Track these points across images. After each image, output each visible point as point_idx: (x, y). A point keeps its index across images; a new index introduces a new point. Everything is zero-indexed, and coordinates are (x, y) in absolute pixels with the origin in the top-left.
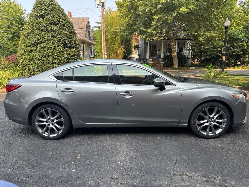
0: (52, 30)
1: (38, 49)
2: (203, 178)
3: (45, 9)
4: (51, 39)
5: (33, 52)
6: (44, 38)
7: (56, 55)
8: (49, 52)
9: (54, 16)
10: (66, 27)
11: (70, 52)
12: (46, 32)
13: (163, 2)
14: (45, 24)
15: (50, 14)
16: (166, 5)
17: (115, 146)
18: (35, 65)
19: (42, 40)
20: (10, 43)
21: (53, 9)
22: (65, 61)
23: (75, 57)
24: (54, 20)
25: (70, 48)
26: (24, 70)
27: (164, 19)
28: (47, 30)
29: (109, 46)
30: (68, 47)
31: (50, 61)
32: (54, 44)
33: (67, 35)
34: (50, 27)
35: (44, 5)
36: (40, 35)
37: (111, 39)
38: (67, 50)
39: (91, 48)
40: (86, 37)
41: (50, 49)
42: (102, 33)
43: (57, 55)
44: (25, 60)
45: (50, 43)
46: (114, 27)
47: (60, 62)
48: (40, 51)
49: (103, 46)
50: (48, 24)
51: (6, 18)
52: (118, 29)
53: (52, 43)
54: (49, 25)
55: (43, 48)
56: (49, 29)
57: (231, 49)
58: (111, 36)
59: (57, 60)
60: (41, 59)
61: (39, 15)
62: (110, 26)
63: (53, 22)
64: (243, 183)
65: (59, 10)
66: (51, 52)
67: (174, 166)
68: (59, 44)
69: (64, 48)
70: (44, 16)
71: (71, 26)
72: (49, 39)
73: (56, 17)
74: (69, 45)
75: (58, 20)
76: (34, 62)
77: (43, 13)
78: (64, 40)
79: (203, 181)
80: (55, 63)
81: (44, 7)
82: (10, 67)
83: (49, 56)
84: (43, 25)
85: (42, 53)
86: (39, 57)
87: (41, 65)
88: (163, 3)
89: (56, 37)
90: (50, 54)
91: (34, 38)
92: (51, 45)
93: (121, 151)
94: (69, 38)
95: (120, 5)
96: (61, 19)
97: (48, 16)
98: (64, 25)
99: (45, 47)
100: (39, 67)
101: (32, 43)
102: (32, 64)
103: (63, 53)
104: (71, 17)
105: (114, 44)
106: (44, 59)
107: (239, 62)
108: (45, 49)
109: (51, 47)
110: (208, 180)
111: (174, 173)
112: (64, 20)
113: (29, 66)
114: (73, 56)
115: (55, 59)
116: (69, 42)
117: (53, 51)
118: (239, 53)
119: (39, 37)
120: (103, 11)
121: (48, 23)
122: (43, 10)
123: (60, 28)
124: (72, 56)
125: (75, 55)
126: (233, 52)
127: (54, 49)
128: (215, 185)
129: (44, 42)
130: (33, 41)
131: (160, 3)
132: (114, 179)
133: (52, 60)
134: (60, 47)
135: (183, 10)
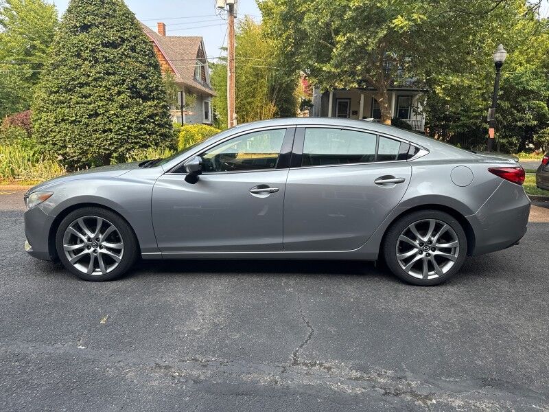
0: (106, 58)
1: (75, 99)
2: (354, 371)
3: (94, 11)
4: (104, 78)
5: (62, 106)
6: (89, 76)
7: (112, 112)
8: (99, 106)
9: (113, 28)
10: (138, 53)
11: (144, 107)
12: (93, 62)
13: (356, 4)
14: (90, 46)
15: (104, 24)
16: (364, 11)
17: (190, 304)
18: (67, 135)
19: (83, 79)
20: (29, 88)
21: (110, 12)
22: (133, 126)
23: (157, 118)
24: (112, 35)
25: (145, 98)
26: (44, 143)
27: (358, 43)
28: (95, 57)
29: (242, 100)
30: (140, 97)
31: (101, 126)
32: (109, 89)
33: (139, 69)
34: (102, 51)
35: (90, 4)
36: (80, 69)
37: (248, 84)
38: (138, 104)
39: (207, 104)
40: (195, 79)
41: (101, 100)
42: (229, 72)
43: (115, 114)
44: (46, 122)
45: (100, 86)
46: (255, 59)
47: (120, 129)
48: (78, 103)
49: (228, 99)
50: (99, 45)
51: (20, 34)
52: (263, 62)
53: (105, 86)
54: (101, 46)
55: (85, 97)
56: (99, 56)
57: (512, 114)
58: (247, 78)
59: (116, 124)
60: (80, 122)
61: (78, 25)
62: (245, 55)
63: (108, 42)
64: (438, 386)
65: (123, 15)
66: (103, 106)
67: (302, 346)
68: (121, 90)
69: (132, 98)
70: (89, 26)
71: (150, 50)
72: (99, 78)
73: (117, 31)
74: (144, 92)
75: (120, 37)
76: (65, 126)
77: (89, 21)
78: (132, 81)
79: (351, 379)
80: (110, 130)
81: (91, 8)
82: (16, 137)
83: (97, 115)
84: (87, 48)
85: (83, 108)
86: (76, 115)
87: (79, 134)
88: (357, 8)
89: (114, 74)
90: (101, 111)
91: (67, 74)
92: (103, 91)
93: (200, 313)
94: (144, 77)
95: (267, 11)
96: (126, 35)
97: (98, 27)
98: (133, 49)
99: (90, 95)
100: (74, 137)
101: (61, 87)
102: (60, 132)
103: (128, 110)
104: (165, 34)
105: (253, 96)
106: (86, 120)
107: (530, 142)
108: (89, 100)
109: (102, 94)
110: (365, 376)
111: (294, 359)
112: (135, 37)
113: (55, 136)
114: (151, 116)
115: (111, 121)
116: (143, 86)
117: (106, 105)
118: (530, 124)
119: (77, 73)
120: (232, 22)
121: (98, 43)
122: (88, 15)
123: (123, 54)
124: (149, 117)
125: (156, 115)
126: (517, 122)
127: (109, 99)
128: (374, 387)
129: (87, 84)
130: (64, 81)
131: (349, 7)
132: (160, 367)
133: (105, 124)
134: (122, 96)
135: (399, 22)
